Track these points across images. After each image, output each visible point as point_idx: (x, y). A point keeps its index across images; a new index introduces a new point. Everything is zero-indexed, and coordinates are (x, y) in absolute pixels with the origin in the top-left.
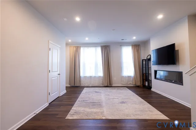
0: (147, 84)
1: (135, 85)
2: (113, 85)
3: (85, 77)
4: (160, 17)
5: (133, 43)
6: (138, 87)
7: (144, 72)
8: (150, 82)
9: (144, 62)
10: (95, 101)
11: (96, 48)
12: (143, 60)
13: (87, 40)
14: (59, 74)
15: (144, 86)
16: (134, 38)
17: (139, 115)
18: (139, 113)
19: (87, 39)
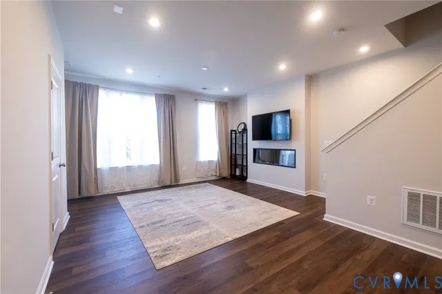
0: (238, 173)
1: (220, 176)
2: (182, 182)
3: (113, 170)
4: (282, 67)
5: (219, 98)
6: (224, 178)
7: (234, 152)
8: (244, 168)
9: (234, 135)
10: (180, 218)
11: (143, 96)
12: (232, 131)
13: (129, 73)
14: (60, 166)
15: (233, 177)
16: (226, 89)
17: (268, 219)
18: (266, 216)
19: (129, 71)
